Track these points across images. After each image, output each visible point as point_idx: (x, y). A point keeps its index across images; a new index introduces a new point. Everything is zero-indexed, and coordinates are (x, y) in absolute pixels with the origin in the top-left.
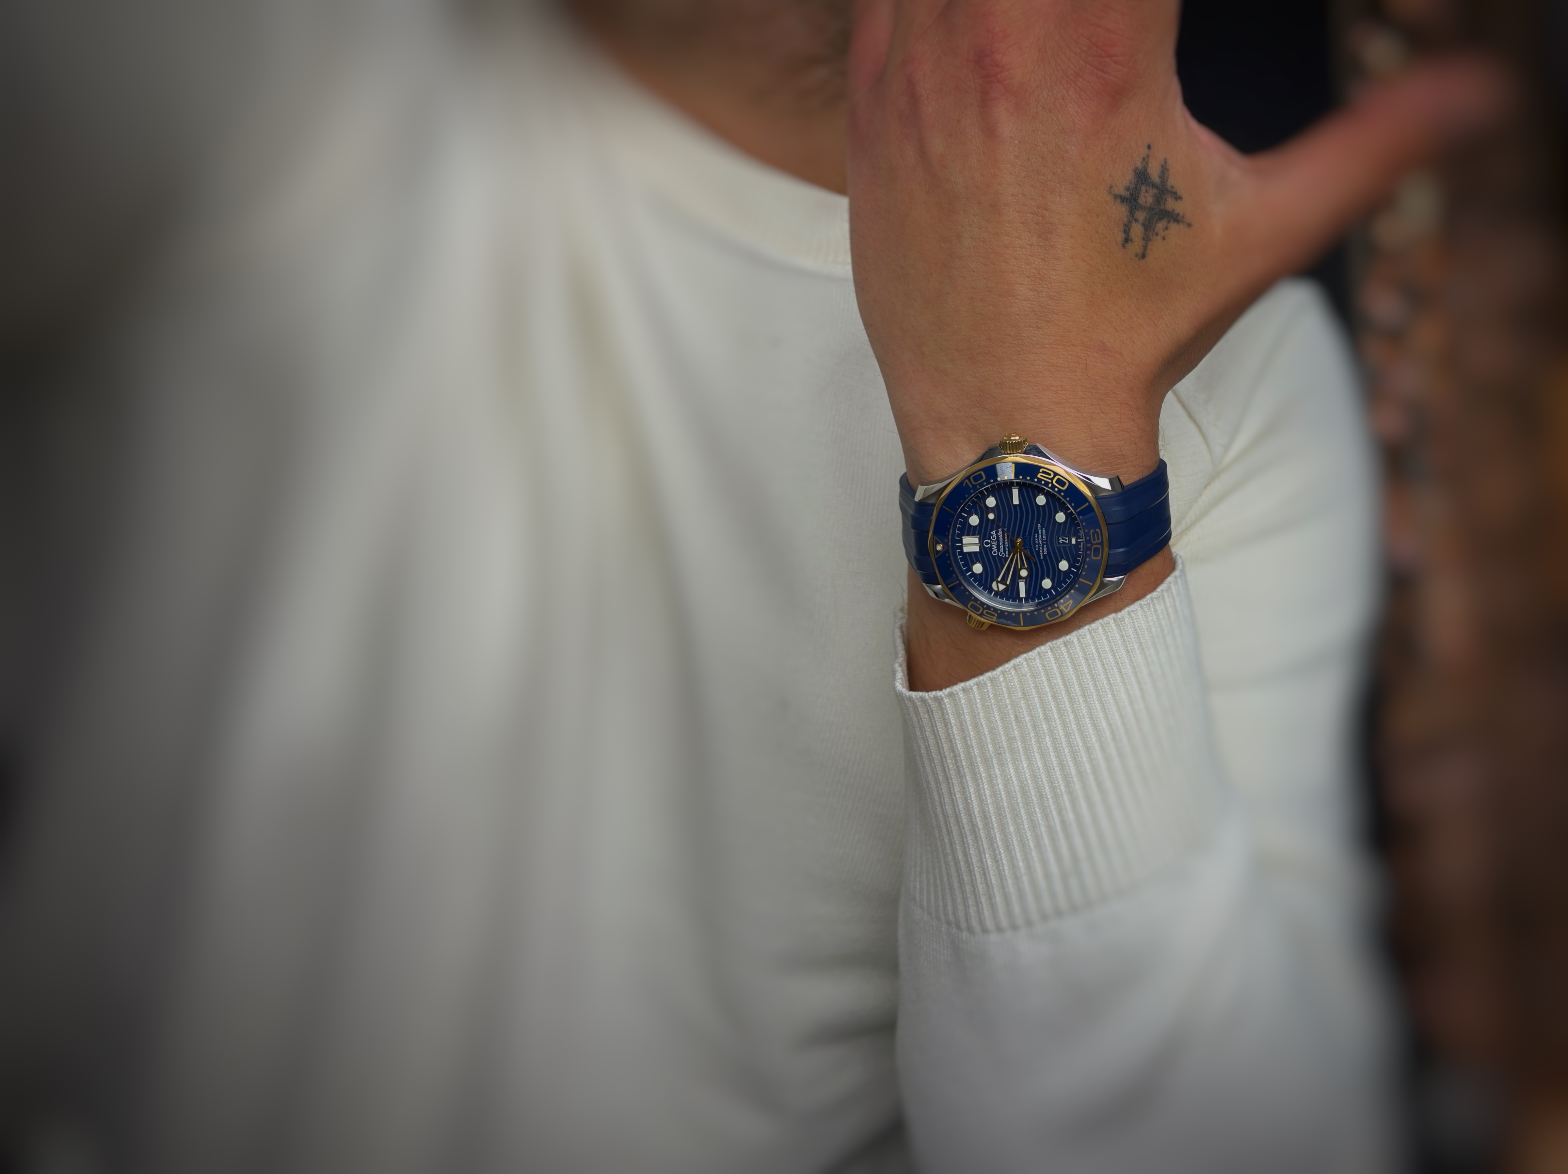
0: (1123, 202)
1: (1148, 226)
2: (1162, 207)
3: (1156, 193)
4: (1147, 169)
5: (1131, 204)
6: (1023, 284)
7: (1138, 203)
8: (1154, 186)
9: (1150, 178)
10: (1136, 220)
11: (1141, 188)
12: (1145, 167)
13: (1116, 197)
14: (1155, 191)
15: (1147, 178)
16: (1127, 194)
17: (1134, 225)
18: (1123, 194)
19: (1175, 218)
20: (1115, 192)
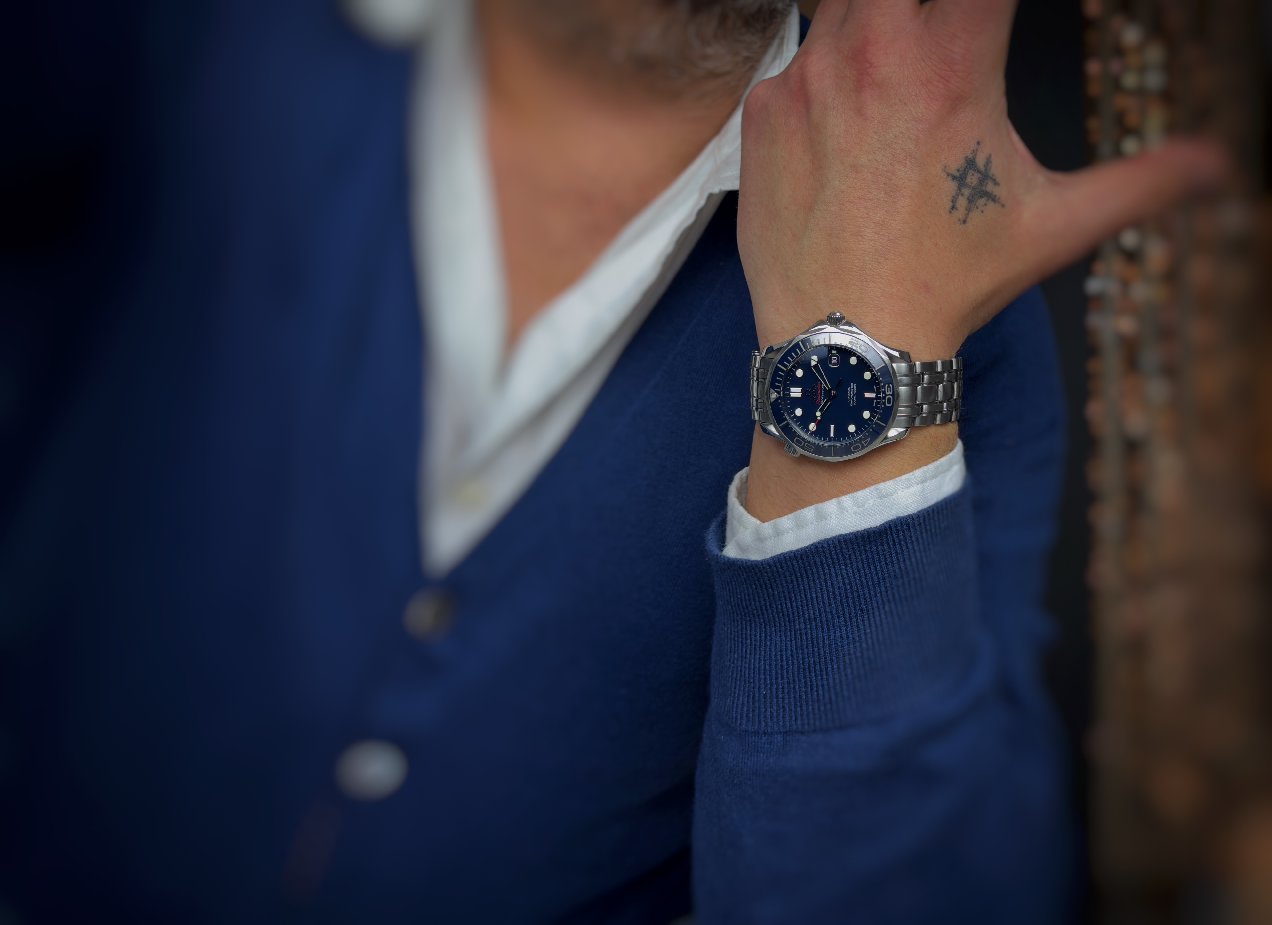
0: (953, 179)
1: (970, 200)
2: (983, 188)
3: (980, 177)
4: (975, 159)
5: (959, 182)
7: (965, 182)
8: (979, 171)
9: (976, 165)
10: (963, 195)
11: (968, 171)
12: (973, 157)
14: (979, 175)
15: (974, 165)
16: (957, 174)
17: (960, 197)
18: (954, 173)
19: (992, 198)
20: (948, 171)
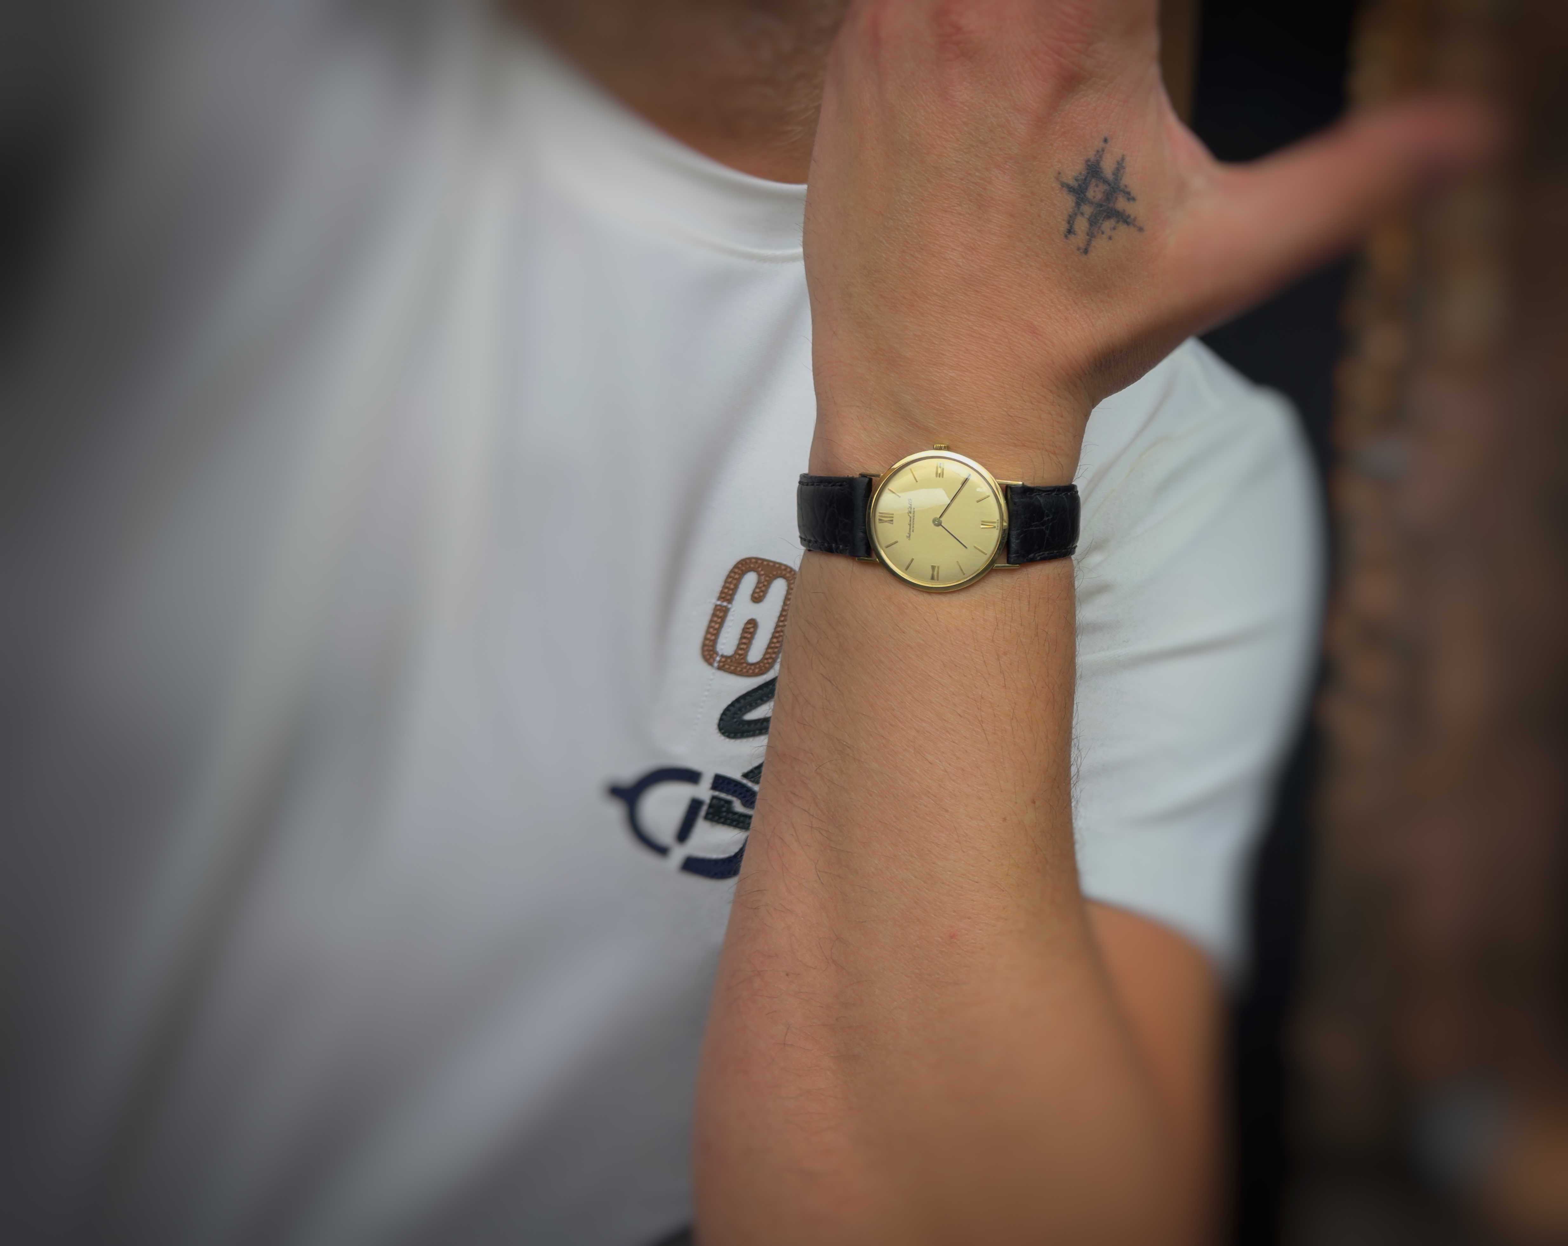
0: (1070, 191)
1: (1094, 223)
2: (1111, 205)
3: (1106, 190)
4: (1100, 163)
5: (1078, 196)
6: (955, 250)
7: (1085, 196)
8: (1106, 181)
9: (1102, 172)
10: (1082, 214)
11: (1091, 181)
12: (1098, 161)
13: (1064, 185)
14: (1106, 187)
15: (1098, 171)
16: (1075, 184)
17: (1079, 218)
18: (1071, 183)
19: (1123, 218)
20: (1064, 180)
